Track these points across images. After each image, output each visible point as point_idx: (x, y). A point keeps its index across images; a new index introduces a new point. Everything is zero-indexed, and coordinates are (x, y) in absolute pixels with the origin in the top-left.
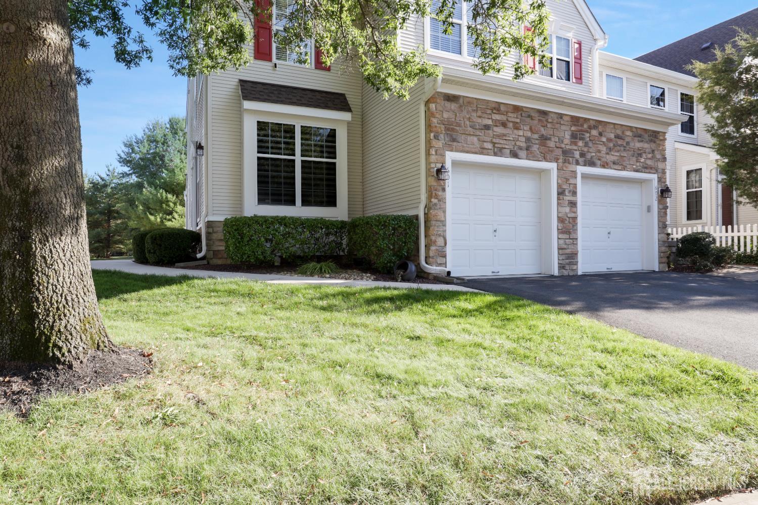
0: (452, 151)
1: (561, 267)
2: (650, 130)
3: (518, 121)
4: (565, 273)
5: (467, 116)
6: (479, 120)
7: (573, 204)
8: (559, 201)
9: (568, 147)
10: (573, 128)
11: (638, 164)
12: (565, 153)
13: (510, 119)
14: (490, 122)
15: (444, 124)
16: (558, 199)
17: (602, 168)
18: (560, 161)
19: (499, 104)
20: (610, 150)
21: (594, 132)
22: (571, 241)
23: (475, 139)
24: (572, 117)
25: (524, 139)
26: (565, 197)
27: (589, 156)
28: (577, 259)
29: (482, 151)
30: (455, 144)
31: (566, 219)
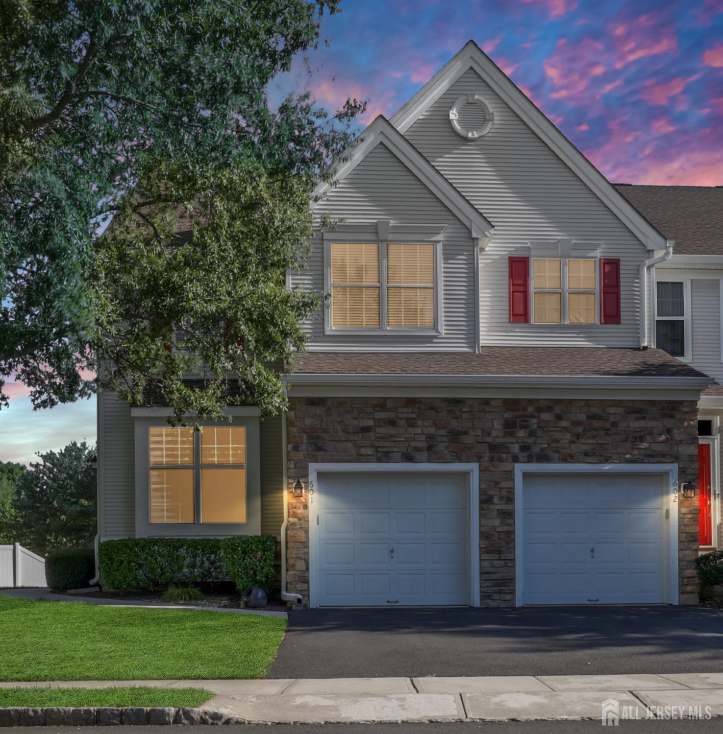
0: (316, 461)
1: (485, 596)
2: (660, 401)
3: (414, 416)
4: (492, 604)
5: (338, 419)
6: (356, 422)
7: (508, 515)
8: (482, 512)
9: (497, 441)
10: (506, 415)
11: (636, 452)
12: (493, 447)
13: (401, 416)
14: (371, 423)
15: (305, 433)
16: (481, 509)
17: (562, 462)
18: (486, 459)
19: (385, 399)
20: (578, 436)
21: (546, 416)
22: (503, 562)
23: (350, 445)
24: (505, 401)
25: (423, 437)
26: (491, 507)
27: (536, 449)
28: (514, 586)
29: (360, 458)
30: (321, 453)
31: (492, 535)
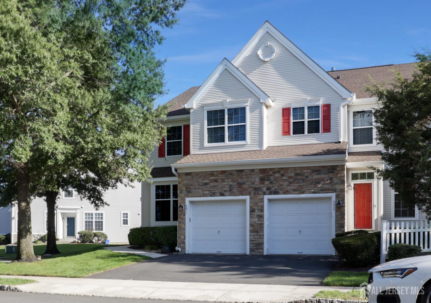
0: (188, 197)
1: (251, 250)
2: (327, 166)
3: (224, 178)
4: (254, 253)
5: (196, 180)
6: (202, 181)
7: (261, 217)
8: (251, 216)
9: (257, 186)
10: (261, 176)
11: (316, 188)
12: (255, 189)
13: (219, 178)
14: (208, 181)
15: (184, 186)
16: (250, 214)
17: (284, 194)
18: (252, 194)
19: (213, 171)
20: (291, 183)
21: (277, 175)
22: (259, 236)
23: (200, 190)
24: (260, 170)
25: (228, 186)
26: (254, 213)
27: (273, 189)
28: (263, 246)
29: (204, 195)
30: (190, 194)
31: (254, 225)
